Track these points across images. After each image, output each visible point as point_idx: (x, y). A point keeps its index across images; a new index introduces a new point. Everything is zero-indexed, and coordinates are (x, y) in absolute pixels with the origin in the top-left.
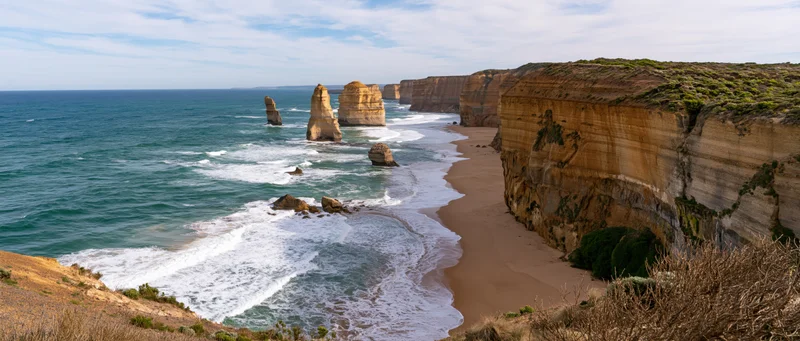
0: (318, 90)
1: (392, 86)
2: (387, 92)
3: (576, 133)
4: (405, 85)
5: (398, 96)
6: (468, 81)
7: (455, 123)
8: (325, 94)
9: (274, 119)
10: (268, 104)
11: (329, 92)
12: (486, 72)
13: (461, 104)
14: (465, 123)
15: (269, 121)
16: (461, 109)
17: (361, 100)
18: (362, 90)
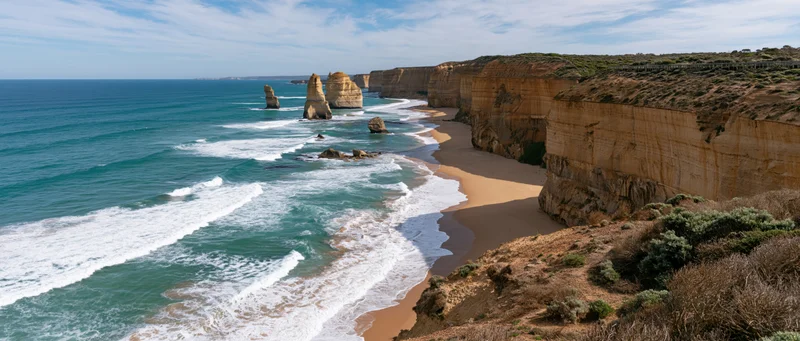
0: (313, 79)
1: (363, 75)
4: (374, 75)
5: (367, 85)
8: (319, 82)
9: (273, 104)
10: (267, 90)
11: (323, 82)
12: (448, 64)
13: (429, 90)
14: (431, 106)
15: (269, 106)
16: (429, 95)
17: (344, 87)
18: (345, 79)
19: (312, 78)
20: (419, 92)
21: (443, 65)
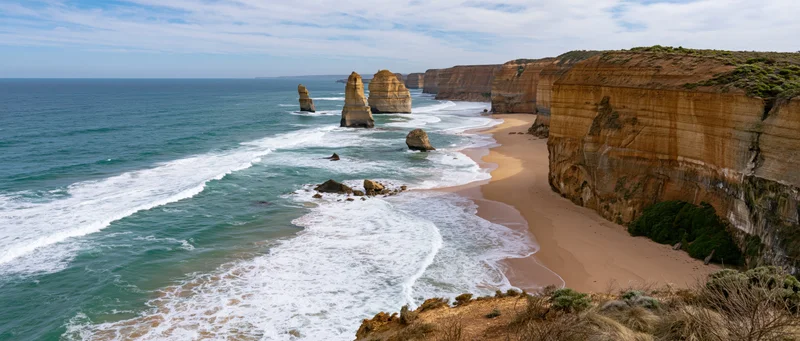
0: (353, 77)
1: (416, 75)
2: (411, 81)
3: (635, 119)
4: (431, 74)
5: (421, 85)
6: (500, 70)
7: (486, 111)
8: (359, 82)
9: (306, 106)
10: (302, 92)
11: (364, 81)
12: (519, 61)
13: (493, 92)
14: (496, 111)
15: (302, 109)
16: (493, 98)
17: (390, 88)
18: (391, 78)
19: (350, 77)
20: (483, 94)
21: (512, 62)
